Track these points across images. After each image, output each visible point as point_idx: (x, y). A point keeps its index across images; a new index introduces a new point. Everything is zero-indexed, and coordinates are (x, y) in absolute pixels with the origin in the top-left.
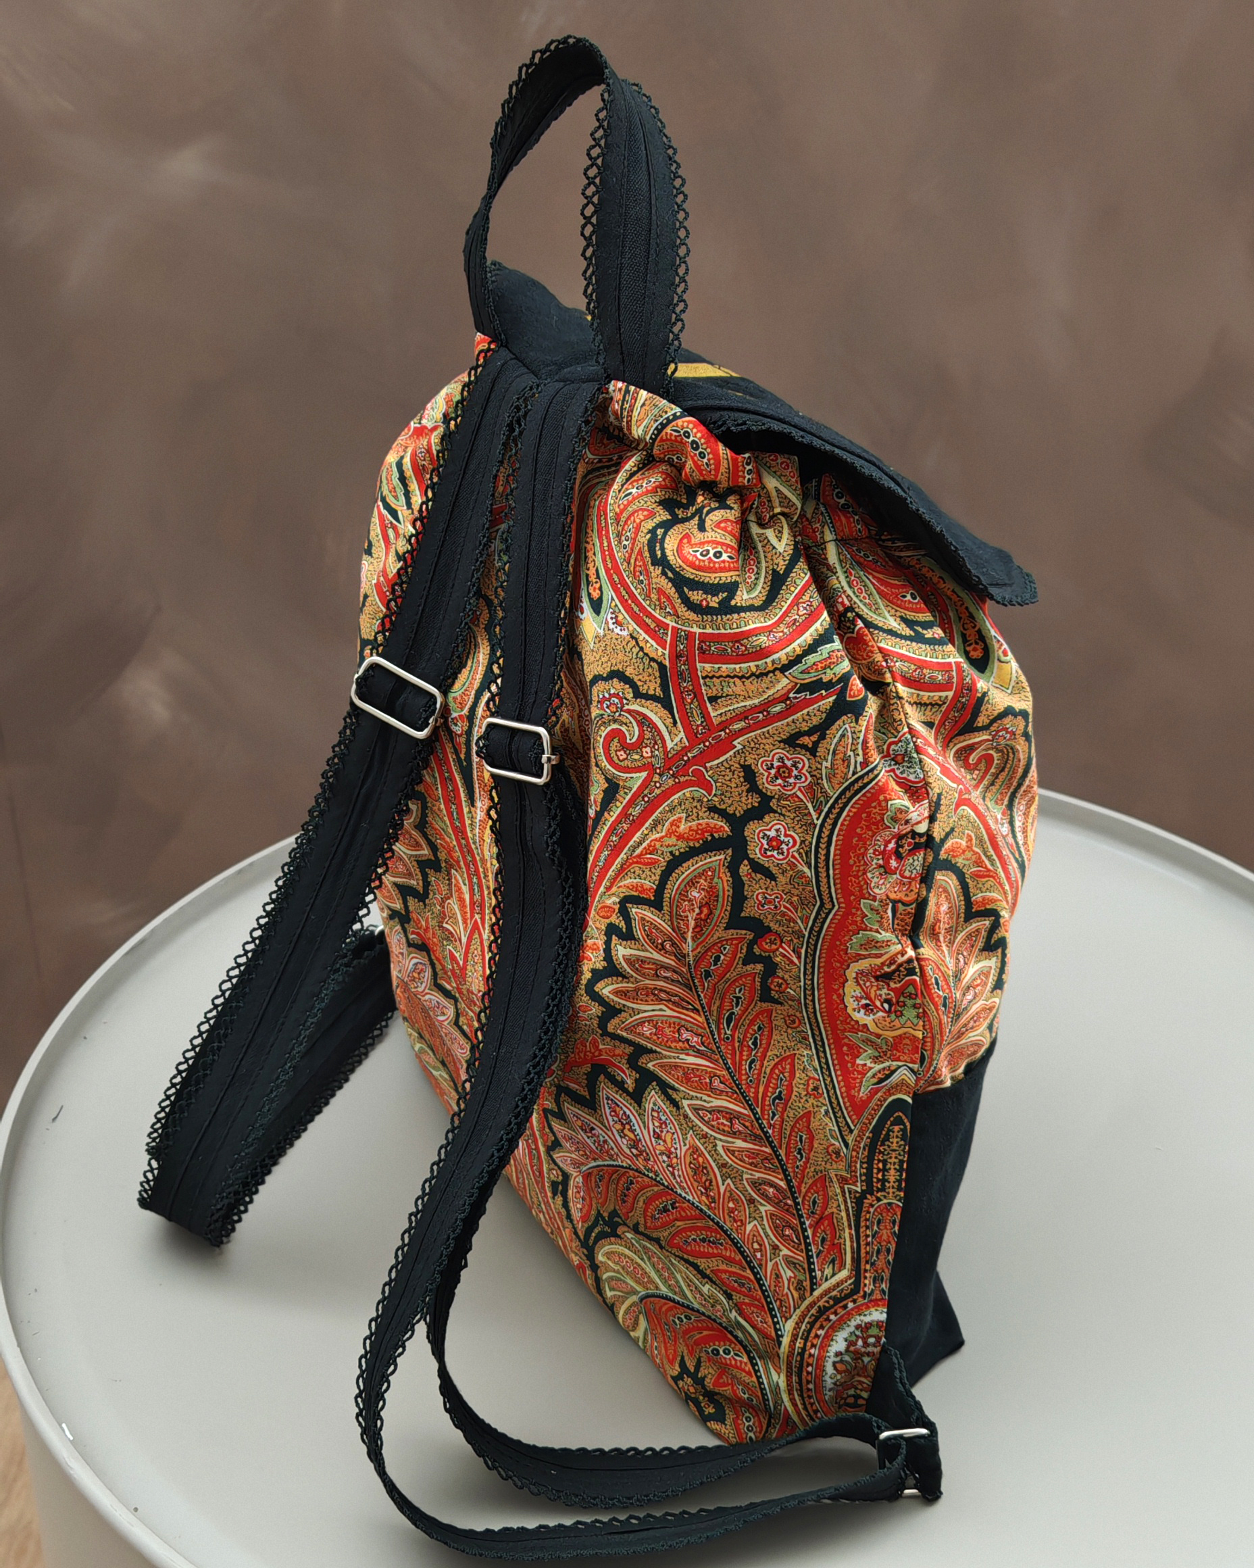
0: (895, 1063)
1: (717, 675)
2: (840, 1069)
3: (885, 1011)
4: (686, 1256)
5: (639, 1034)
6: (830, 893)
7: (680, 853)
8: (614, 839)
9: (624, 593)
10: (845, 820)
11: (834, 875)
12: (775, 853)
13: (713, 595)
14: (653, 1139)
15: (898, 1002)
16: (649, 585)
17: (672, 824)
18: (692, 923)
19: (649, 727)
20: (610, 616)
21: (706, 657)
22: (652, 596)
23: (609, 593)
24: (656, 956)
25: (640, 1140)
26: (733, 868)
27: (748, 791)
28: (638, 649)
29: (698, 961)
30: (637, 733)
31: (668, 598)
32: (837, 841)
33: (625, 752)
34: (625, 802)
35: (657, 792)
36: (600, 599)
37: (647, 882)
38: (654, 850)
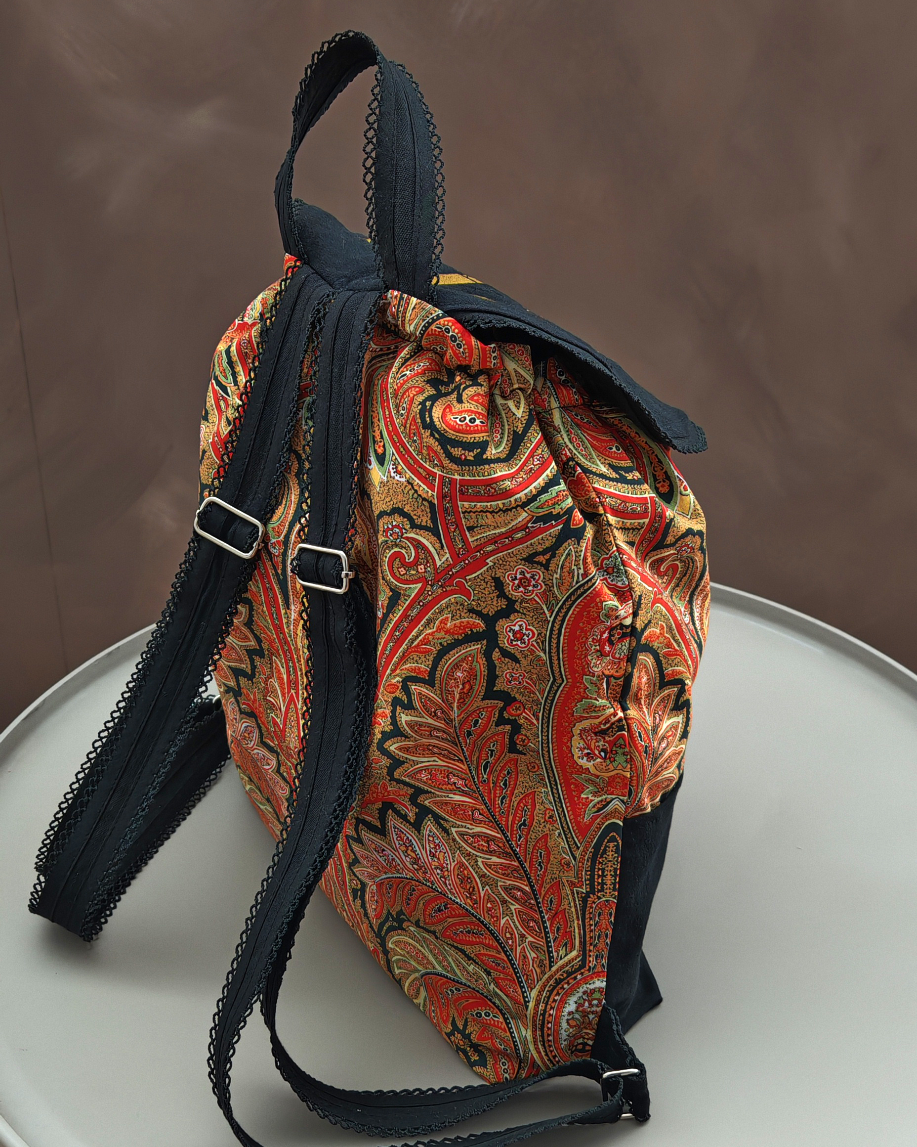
0: (610, 796)
1: (474, 510)
2: (569, 802)
3: (601, 758)
4: (455, 944)
5: (418, 779)
6: (560, 671)
7: (448, 644)
8: (397, 634)
9: (402, 449)
10: (570, 617)
11: (563, 658)
12: (519, 643)
13: (469, 451)
14: (430, 857)
15: (611, 751)
16: (421, 444)
17: (441, 622)
18: (457, 696)
19: (422, 549)
20: (391, 467)
21: (465, 497)
22: (424, 451)
23: (390, 450)
24: (430, 721)
25: (420, 858)
26: (488, 655)
27: (498, 597)
28: (413, 491)
29: (462, 724)
30: (413, 554)
31: (435, 452)
32: (565, 633)
33: (405, 569)
34: (405, 606)
35: (430, 598)
36: (384, 454)
37: (423, 666)
38: (427, 642)
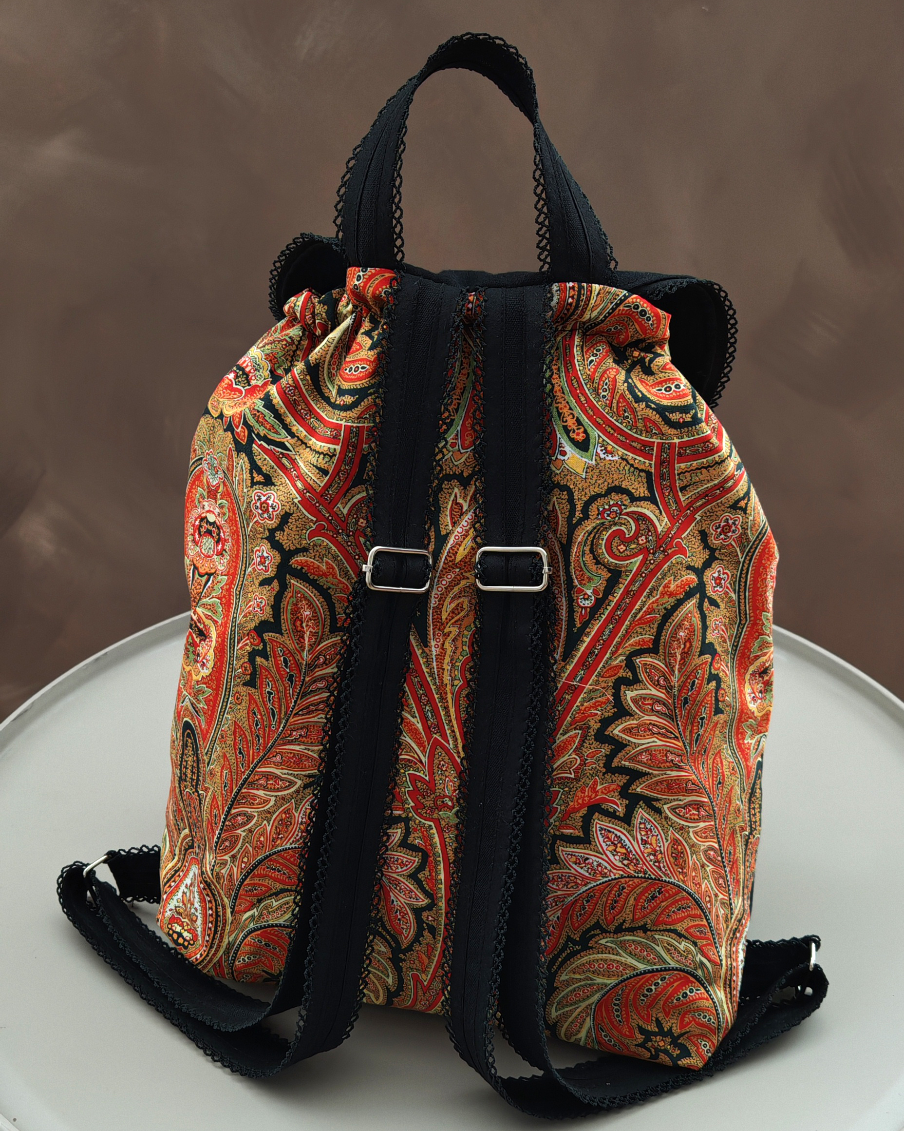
1: (689, 470)
5: (639, 762)
6: (745, 610)
7: (671, 606)
8: (619, 613)
9: (609, 429)
10: (757, 555)
11: (749, 596)
12: (718, 588)
13: (686, 413)
14: (641, 846)
16: (635, 418)
17: (664, 587)
18: (679, 657)
19: (644, 520)
20: (599, 449)
21: (682, 458)
22: (639, 425)
23: (595, 433)
24: (654, 692)
26: (700, 606)
27: (703, 549)
28: (629, 466)
29: (681, 690)
30: (634, 528)
31: (654, 423)
32: (751, 571)
33: (624, 545)
34: (626, 582)
35: (652, 567)
36: (587, 439)
37: (647, 636)
38: (651, 611)
